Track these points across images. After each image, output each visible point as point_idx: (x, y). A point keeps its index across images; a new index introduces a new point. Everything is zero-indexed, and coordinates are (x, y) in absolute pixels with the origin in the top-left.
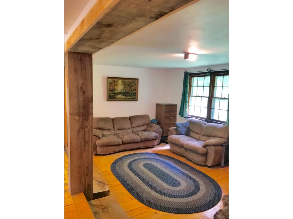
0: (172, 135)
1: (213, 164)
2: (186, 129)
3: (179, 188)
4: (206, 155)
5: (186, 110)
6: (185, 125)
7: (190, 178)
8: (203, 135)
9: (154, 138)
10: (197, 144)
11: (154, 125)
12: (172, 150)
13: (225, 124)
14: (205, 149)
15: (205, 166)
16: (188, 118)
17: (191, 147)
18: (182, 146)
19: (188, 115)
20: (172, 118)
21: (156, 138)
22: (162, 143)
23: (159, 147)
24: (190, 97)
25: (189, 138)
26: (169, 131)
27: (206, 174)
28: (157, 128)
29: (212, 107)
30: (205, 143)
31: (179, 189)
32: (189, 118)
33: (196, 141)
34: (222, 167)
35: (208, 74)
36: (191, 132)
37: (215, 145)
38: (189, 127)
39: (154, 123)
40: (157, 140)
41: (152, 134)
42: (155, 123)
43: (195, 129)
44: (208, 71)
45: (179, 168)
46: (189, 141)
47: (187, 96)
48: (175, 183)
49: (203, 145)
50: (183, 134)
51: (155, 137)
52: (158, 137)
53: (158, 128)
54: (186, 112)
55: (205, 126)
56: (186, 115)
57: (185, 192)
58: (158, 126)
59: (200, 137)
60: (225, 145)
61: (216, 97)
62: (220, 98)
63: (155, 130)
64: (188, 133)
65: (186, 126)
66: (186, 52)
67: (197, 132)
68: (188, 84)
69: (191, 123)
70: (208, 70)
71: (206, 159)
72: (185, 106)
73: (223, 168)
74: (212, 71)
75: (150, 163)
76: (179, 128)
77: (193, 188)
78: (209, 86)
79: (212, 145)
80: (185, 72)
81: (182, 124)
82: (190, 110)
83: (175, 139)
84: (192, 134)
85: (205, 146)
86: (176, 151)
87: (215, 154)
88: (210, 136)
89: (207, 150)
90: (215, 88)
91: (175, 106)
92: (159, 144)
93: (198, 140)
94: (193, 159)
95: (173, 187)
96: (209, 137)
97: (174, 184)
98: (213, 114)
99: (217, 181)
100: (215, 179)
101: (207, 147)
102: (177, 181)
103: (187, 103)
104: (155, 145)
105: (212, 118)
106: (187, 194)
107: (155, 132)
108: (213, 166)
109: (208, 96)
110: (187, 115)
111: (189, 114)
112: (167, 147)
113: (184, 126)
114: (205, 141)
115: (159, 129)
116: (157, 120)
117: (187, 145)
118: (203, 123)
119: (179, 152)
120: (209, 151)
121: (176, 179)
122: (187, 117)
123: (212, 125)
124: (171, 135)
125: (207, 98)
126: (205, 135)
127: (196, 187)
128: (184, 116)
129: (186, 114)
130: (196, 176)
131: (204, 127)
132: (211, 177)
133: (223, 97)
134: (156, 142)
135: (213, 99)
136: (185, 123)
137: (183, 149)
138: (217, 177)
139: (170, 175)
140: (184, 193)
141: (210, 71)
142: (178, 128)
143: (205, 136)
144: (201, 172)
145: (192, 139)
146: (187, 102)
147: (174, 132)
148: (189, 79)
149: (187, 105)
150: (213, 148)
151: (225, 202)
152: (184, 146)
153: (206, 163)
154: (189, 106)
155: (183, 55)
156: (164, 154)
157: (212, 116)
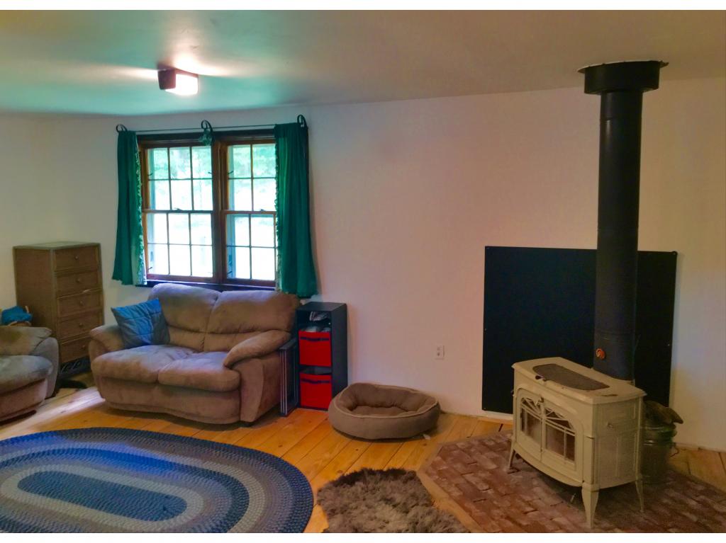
0: (107, 351)
1: (261, 413)
2: (153, 323)
3: (185, 518)
4: (237, 391)
5: (140, 260)
6: (147, 313)
7: (209, 474)
8: (213, 333)
9: (35, 376)
10: (205, 364)
11: (23, 329)
12: (112, 403)
13: (273, 290)
14: (233, 375)
15: (240, 424)
16: (151, 285)
17: (188, 377)
18: (153, 382)
19: (149, 276)
20: (87, 294)
21: (41, 378)
22: (63, 391)
23: (56, 406)
24: (148, 216)
25: (172, 351)
26: (90, 338)
27: (248, 449)
28: (39, 340)
29: (228, 242)
30: (231, 355)
31: (185, 521)
32: (157, 286)
33: (195, 354)
34: (284, 415)
35: (205, 138)
36: (171, 331)
37: (261, 355)
38: (162, 316)
39: (18, 322)
40: (46, 383)
41: (27, 365)
42: (23, 322)
43: (183, 318)
44: (203, 130)
45: (158, 455)
46: (173, 359)
47: (139, 213)
48: (166, 506)
49: (227, 363)
50: (148, 342)
51: (36, 371)
52: (50, 371)
53: (44, 338)
54: (142, 267)
55: (217, 304)
56: (143, 275)
57: (207, 520)
58: (41, 332)
59: (204, 339)
60: (284, 348)
61: (237, 209)
62: (250, 214)
63: (31, 348)
64: (161, 337)
65: (151, 314)
66: (169, 65)
67: (192, 326)
68: (138, 172)
69: (167, 299)
70: (205, 126)
71: (238, 403)
72: (134, 248)
73: (286, 416)
74: (214, 130)
75: (43, 470)
76: (131, 323)
77: (228, 502)
78: (210, 176)
79: (254, 357)
80: (120, 129)
81: (139, 309)
82: (152, 259)
83: (124, 365)
84: (174, 336)
85: (230, 366)
86: (130, 405)
87: (265, 380)
88: (236, 332)
89: (241, 375)
90: (230, 182)
91: (94, 249)
92: (53, 395)
93: (199, 350)
94: (198, 415)
95: (165, 521)
96: (233, 335)
97: (165, 509)
98: (231, 264)
99: (286, 459)
100: (278, 453)
101: (237, 367)
102: (167, 497)
103: (141, 237)
104: (38, 404)
105: (230, 276)
106: (217, 526)
107: (31, 354)
108: (261, 417)
109: (211, 208)
110: (145, 277)
111: (151, 272)
112: (87, 399)
113: (146, 315)
114: (226, 350)
115: (46, 342)
116: (26, 307)
117: (172, 374)
118: (209, 296)
119: (144, 406)
120: (246, 378)
121: (163, 495)
122: (146, 283)
123: (238, 297)
124: (101, 354)
125: (209, 217)
126: (221, 330)
127: (233, 494)
128: (135, 280)
129: (142, 272)
130: (221, 463)
131: (215, 307)
132: (266, 451)
133: (257, 209)
134: (43, 390)
135: (228, 216)
136: (146, 303)
137: (156, 391)
138: (280, 446)
139: (139, 487)
140: (207, 524)
141: (209, 130)
142: (124, 326)
143: (222, 333)
144: (233, 446)
145: (182, 351)
146: (140, 233)
147: (115, 341)
148: (137, 155)
149: (142, 244)
150: (258, 363)
151: (327, 508)
152: (161, 378)
153: (239, 415)
154: (149, 246)
155: (153, 75)
156: (85, 426)
157: (229, 269)
